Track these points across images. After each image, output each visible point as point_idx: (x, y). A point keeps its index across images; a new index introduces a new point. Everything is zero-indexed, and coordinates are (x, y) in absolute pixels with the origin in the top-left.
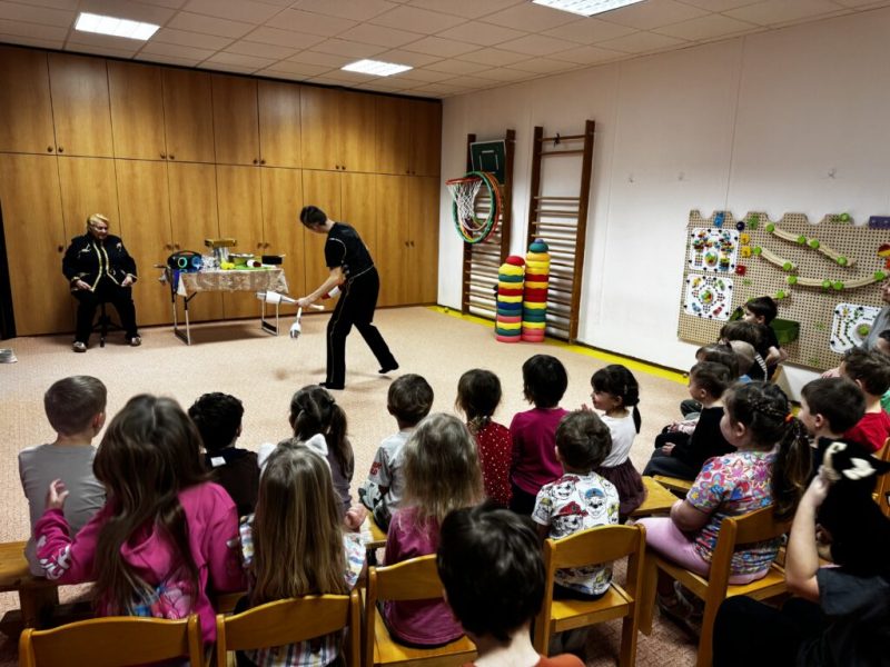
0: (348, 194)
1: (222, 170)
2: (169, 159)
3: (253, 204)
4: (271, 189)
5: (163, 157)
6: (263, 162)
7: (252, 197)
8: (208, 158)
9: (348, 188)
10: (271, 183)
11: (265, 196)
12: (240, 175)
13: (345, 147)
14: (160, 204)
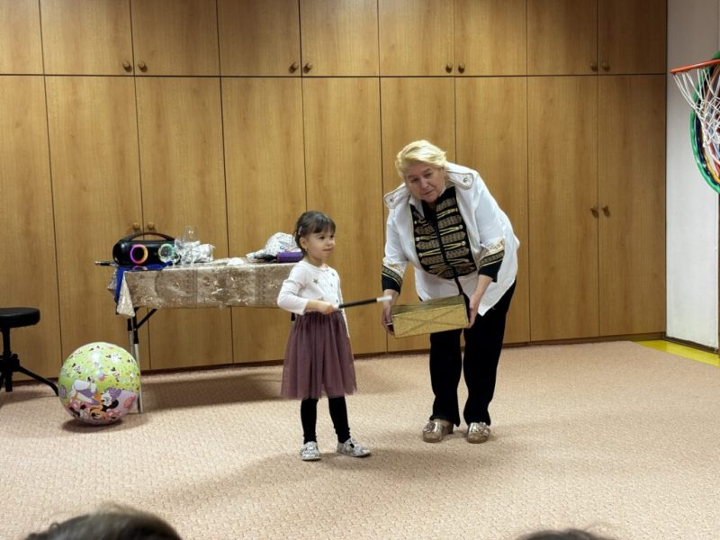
0: (470, 118)
1: (232, 86)
2: (138, 72)
3: (288, 145)
4: (321, 118)
5: (128, 69)
6: (307, 69)
7: (288, 134)
8: (206, 67)
9: (469, 107)
10: (321, 107)
11: (310, 133)
12: (266, 96)
13: (463, 29)
14: (121, 153)
